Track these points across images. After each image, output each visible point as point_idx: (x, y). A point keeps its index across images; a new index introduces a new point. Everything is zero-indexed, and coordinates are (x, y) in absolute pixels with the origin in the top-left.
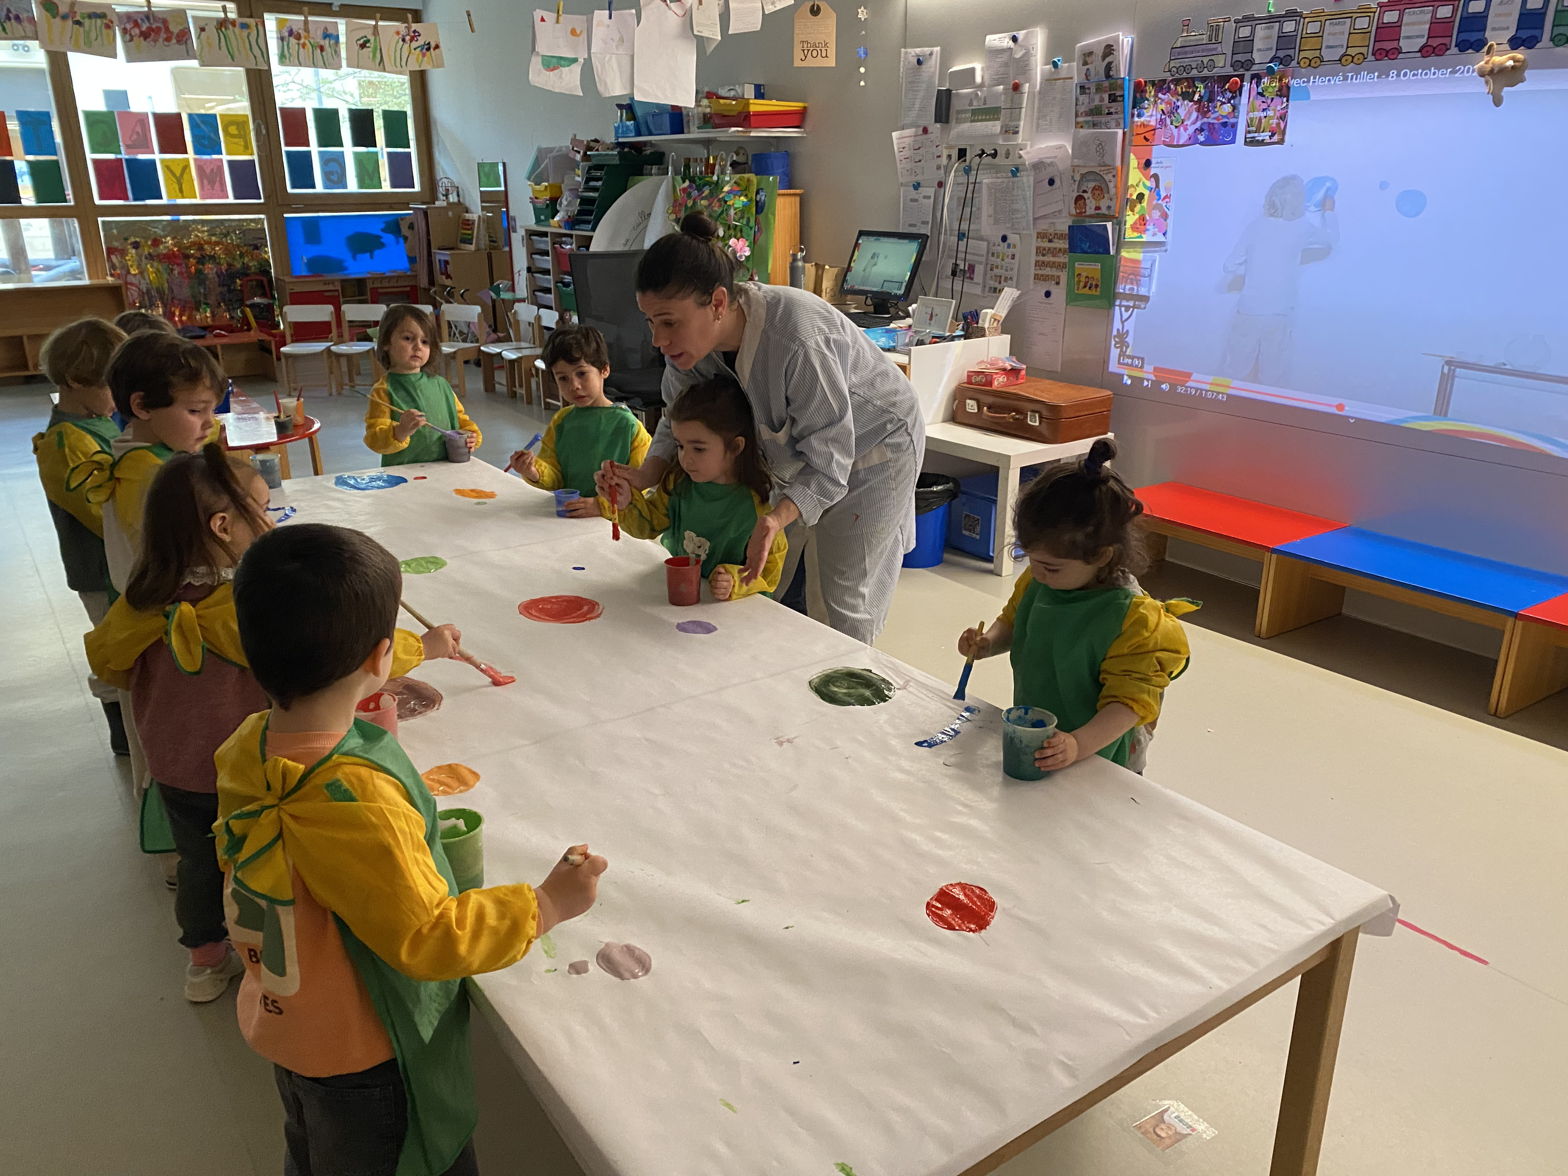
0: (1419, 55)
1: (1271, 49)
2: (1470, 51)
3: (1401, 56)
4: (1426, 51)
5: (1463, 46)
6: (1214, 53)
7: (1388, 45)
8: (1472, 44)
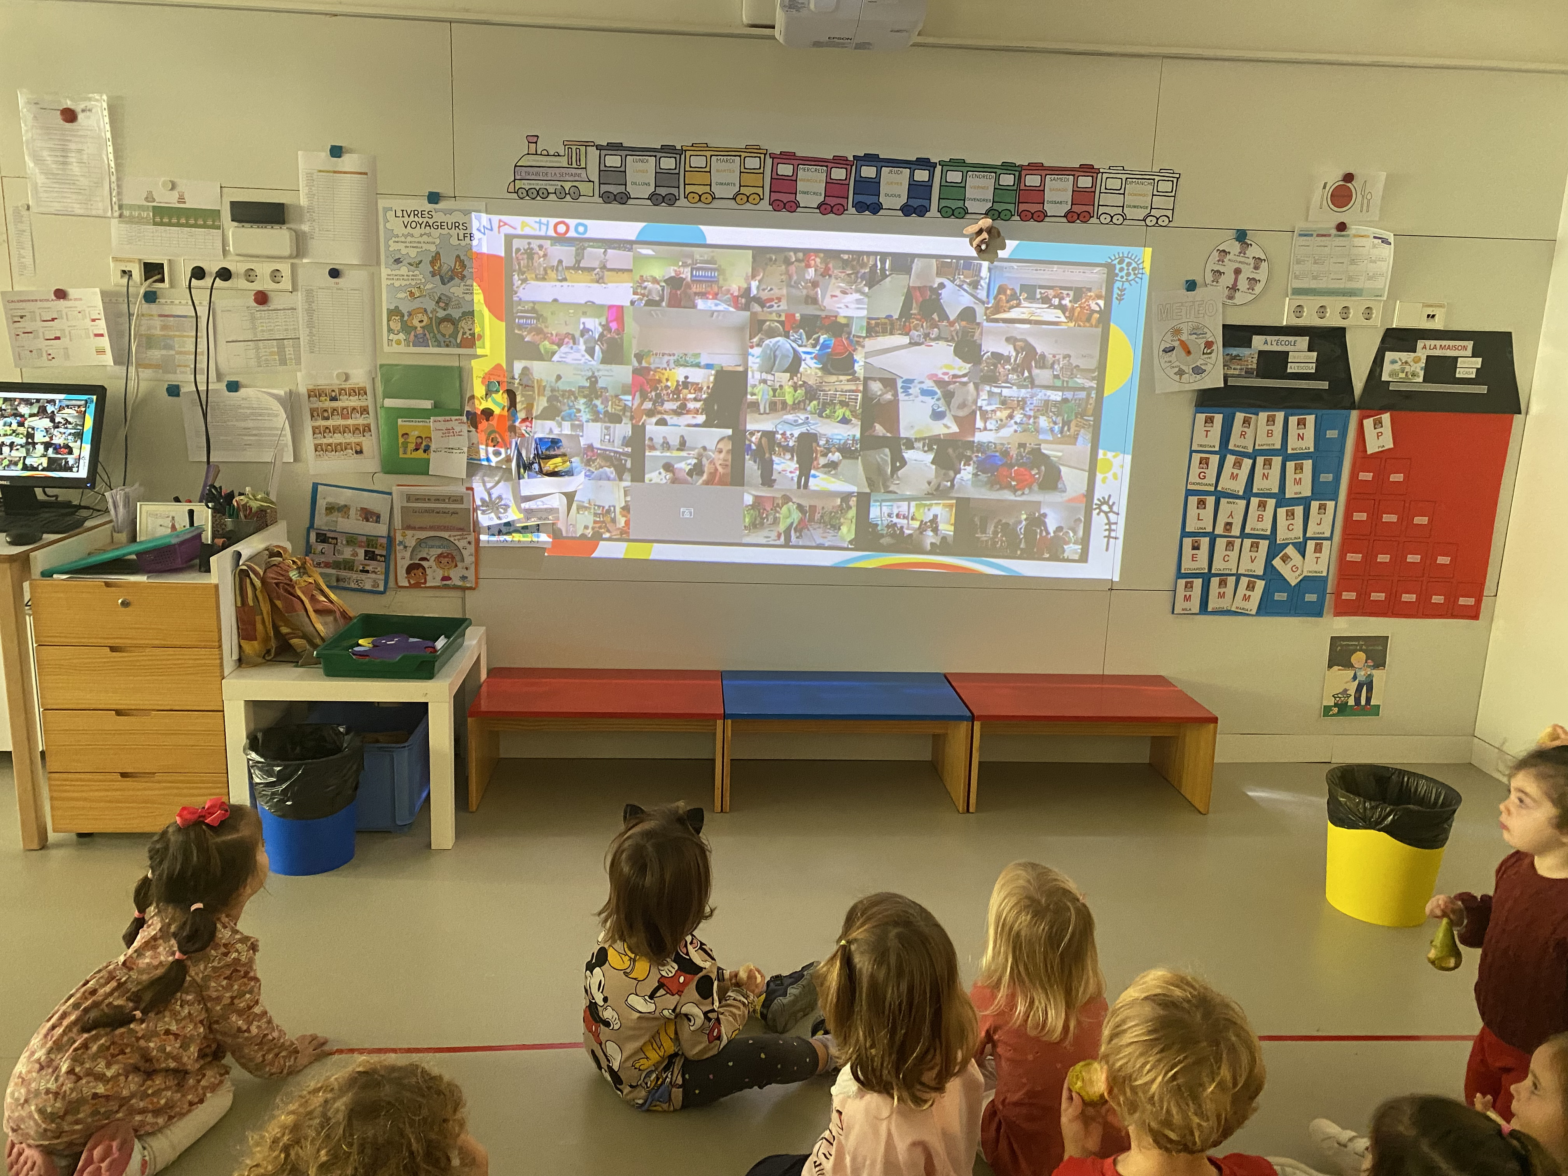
0: (818, 211)
1: (648, 184)
2: (867, 213)
3: (799, 210)
4: (824, 208)
5: (861, 207)
6: (577, 178)
7: (785, 198)
8: (868, 206)
